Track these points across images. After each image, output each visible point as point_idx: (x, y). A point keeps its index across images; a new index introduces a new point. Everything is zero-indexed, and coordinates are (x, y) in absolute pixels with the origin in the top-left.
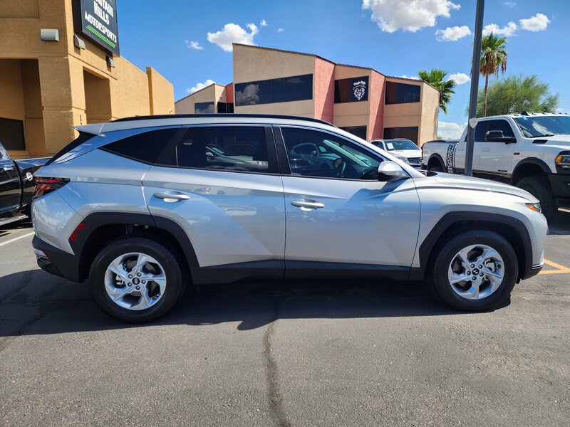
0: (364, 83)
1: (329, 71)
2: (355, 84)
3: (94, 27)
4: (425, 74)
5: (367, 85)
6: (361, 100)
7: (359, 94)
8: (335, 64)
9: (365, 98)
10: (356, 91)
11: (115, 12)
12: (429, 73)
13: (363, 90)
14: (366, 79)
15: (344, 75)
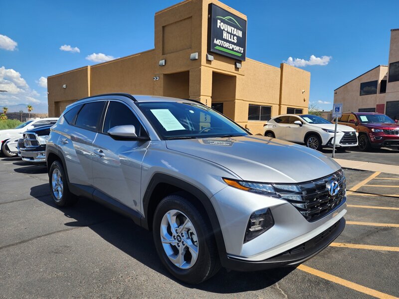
3: (223, 47)
11: (244, 34)
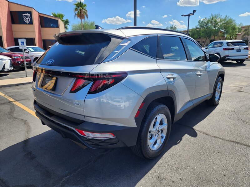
0: (29, 15)
1: (6, 5)
2: (24, 15)
4: (55, 14)
5: (31, 16)
6: (29, 24)
7: (27, 20)
8: (8, 1)
9: (31, 23)
10: (25, 19)
12: (57, 14)
13: (29, 19)
14: (30, 13)
15: (15, 9)
